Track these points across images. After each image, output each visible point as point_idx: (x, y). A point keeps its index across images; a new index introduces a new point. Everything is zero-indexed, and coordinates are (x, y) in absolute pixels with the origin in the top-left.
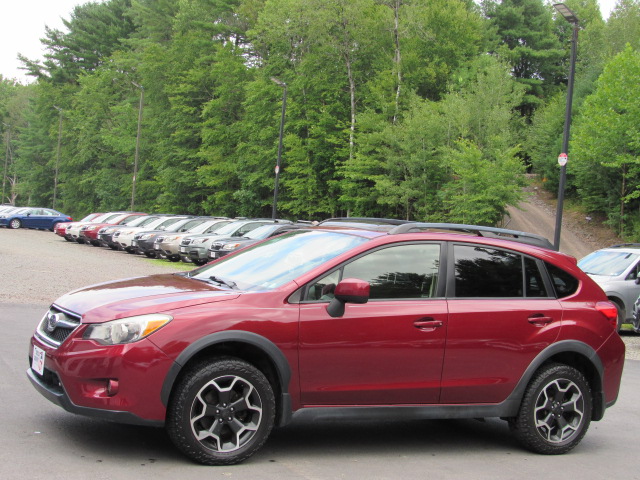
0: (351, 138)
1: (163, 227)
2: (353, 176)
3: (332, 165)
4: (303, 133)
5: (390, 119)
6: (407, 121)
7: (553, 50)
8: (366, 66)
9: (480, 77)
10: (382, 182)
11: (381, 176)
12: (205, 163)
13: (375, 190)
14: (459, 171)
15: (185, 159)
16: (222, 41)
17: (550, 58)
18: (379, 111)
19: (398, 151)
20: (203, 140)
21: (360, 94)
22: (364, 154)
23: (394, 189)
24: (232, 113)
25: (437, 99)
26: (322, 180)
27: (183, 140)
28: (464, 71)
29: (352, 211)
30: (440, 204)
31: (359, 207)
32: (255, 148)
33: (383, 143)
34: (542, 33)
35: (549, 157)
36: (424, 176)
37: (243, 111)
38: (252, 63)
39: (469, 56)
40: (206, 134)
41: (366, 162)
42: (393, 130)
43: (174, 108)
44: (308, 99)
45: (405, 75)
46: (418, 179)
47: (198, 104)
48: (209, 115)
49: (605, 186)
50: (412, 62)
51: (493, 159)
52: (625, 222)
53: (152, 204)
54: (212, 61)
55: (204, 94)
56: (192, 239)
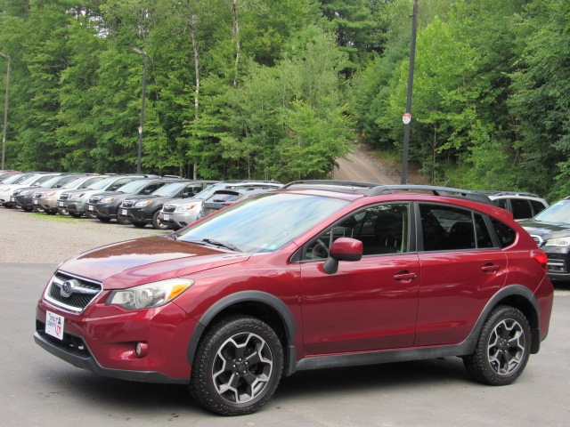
0: (196, 101)
1: (38, 184)
2: (200, 134)
3: (180, 124)
4: (153, 96)
5: (231, 83)
6: (247, 85)
7: (366, 22)
8: (208, 36)
9: (309, 45)
10: (226, 139)
11: (225, 133)
12: (62, 124)
13: (220, 145)
14: (295, 128)
15: (44, 121)
16: (74, 14)
17: (363, 29)
18: (221, 76)
19: (239, 111)
20: (62, 104)
21: (204, 61)
22: (209, 114)
23: (237, 145)
24: (86, 79)
25: (271, 64)
26: (171, 137)
27: (42, 104)
28: (295, 40)
29: (198, 164)
30: (278, 157)
31: (205, 160)
32: (110, 110)
33: (226, 104)
34: (357, 7)
35: (367, 115)
36: (264, 133)
37: (97, 77)
38: (103, 34)
39: (298, 27)
40: (64, 99)
41: (211, 122)
42: (235, 93)
43: (33, 76)
44: (156, 66)
45: (244, 44)
46: (258, 135)
47: (55, 72)
48: (66, 82)
49: (419, 139)
50: (249, 33)
51: (323, 116)
52: (436, 169)
53: (13, 162)
54: (67, 33)
55: (59, 62)
56: (70, 194)
